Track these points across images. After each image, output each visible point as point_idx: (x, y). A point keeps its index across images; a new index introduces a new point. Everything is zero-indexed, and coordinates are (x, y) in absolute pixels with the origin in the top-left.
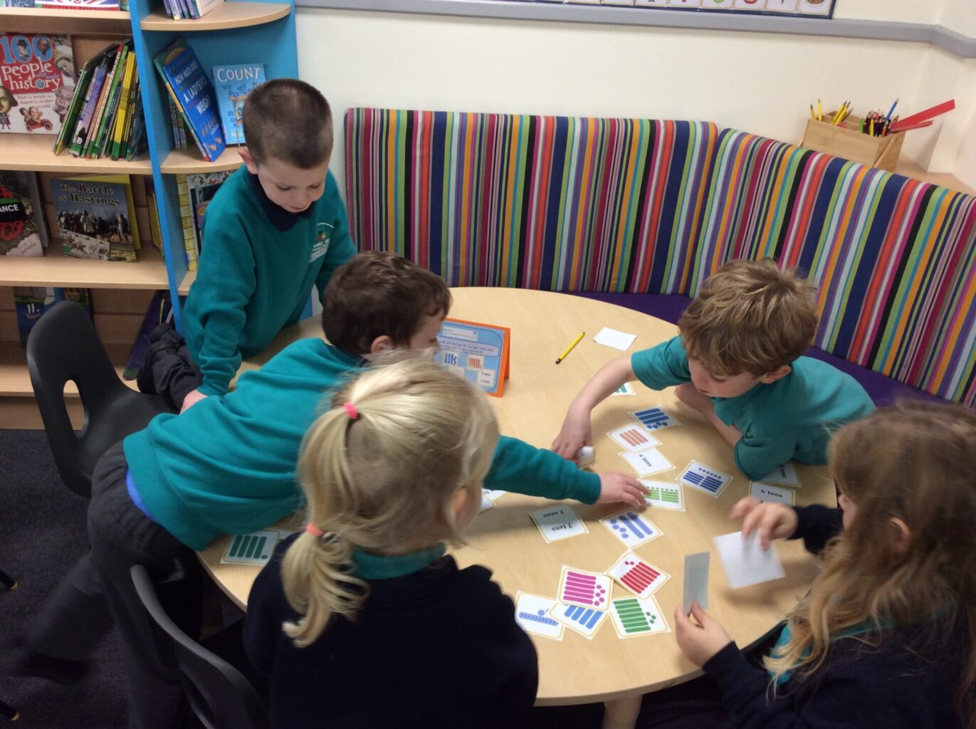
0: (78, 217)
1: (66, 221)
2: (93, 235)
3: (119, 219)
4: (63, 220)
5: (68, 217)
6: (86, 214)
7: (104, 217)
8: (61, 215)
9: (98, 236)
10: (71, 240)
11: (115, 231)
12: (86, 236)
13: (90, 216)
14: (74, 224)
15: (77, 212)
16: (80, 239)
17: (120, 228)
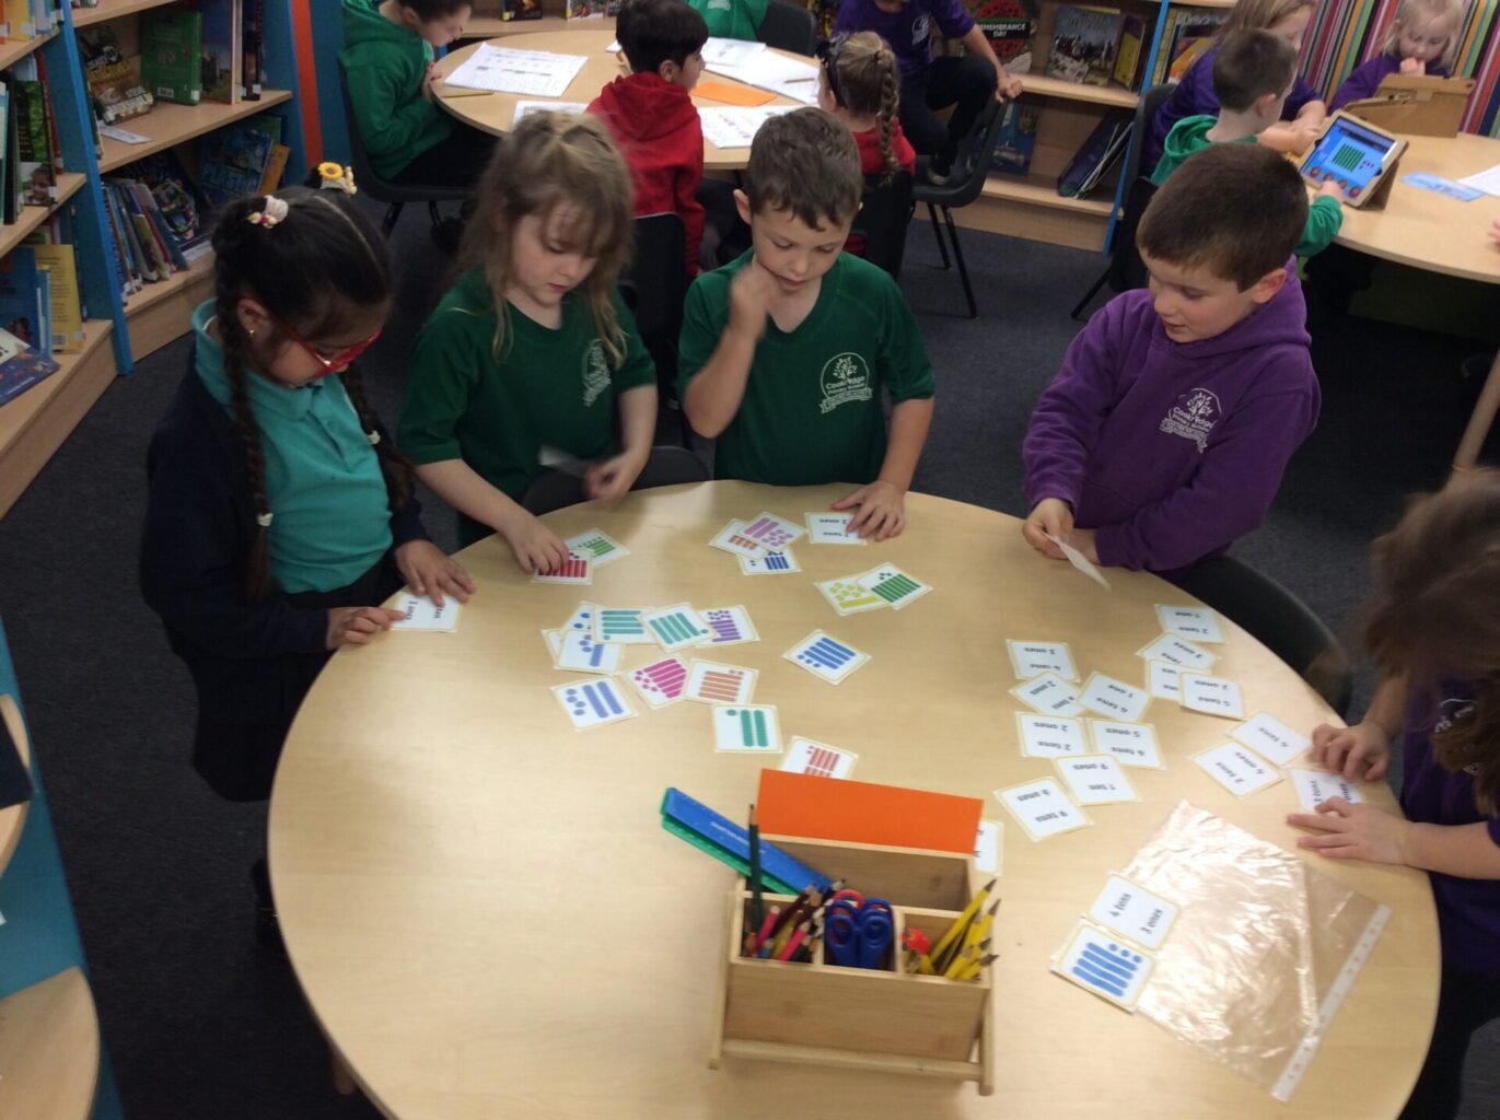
0: (1071, 41)
1: (1060, 45)
2: (1077, 58)
3: (1106, 46)
4: (1057, 42)
5: (1063, 40)
6: (1079, 38)
7: (1094, 43)
8: (1057, 38)
9: (1082, 61)
10: (1057, 61)
11: (1099, 56)
12: (1070, 59)
13: (1081, 41)
14: (1065, 47)
15: (1072, 36)
16: (1065, 61)
17: (1103, 54)
